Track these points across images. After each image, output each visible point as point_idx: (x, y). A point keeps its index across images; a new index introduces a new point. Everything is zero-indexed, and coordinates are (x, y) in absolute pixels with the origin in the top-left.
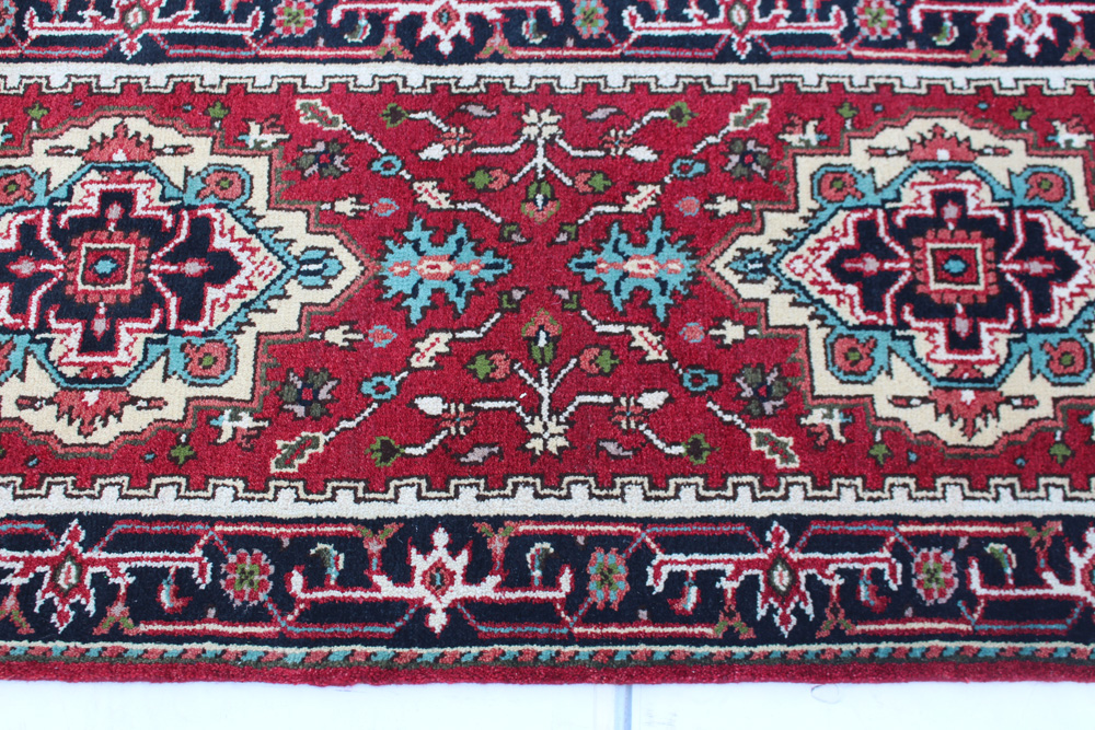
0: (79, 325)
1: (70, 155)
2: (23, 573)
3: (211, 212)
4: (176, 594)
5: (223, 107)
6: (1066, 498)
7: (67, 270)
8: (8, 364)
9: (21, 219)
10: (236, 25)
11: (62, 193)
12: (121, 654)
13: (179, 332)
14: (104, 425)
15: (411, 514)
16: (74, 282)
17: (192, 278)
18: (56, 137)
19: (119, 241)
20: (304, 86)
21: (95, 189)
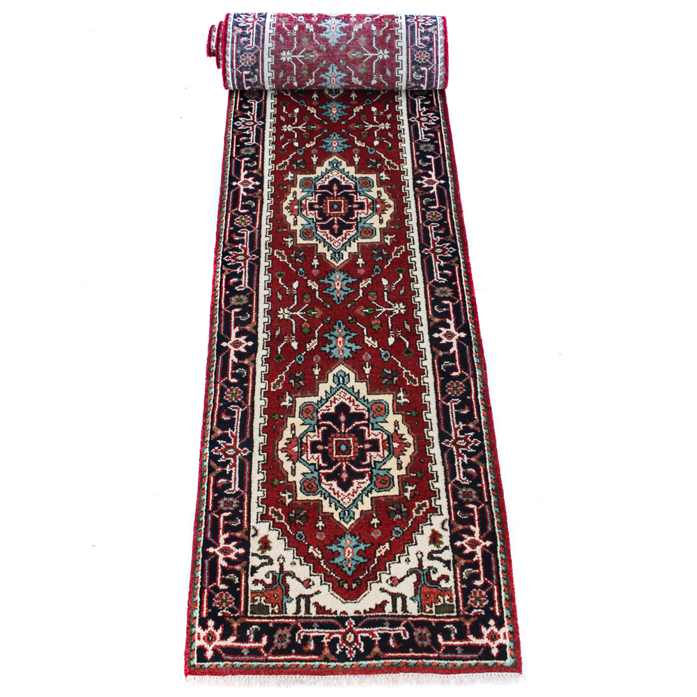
0: (368, 453)
1: (295, 467)
2: (463, 457)
3: (319, 415)
4: (464, 409)
5: (275, 415)
6: (408, 186)
7: (345, 461)
8: (385, 475)
9: (324, 481)
10: (237, 415)
11: (312, 467)
12: (486, 423)
13: (369, 420)
14: (406, 439)
15: (429, 344)
16: (350, 458)
17: (346, 418)
18: (287, 473)
19: (333, 444)
20: (266, 389)
21: (310, 456)
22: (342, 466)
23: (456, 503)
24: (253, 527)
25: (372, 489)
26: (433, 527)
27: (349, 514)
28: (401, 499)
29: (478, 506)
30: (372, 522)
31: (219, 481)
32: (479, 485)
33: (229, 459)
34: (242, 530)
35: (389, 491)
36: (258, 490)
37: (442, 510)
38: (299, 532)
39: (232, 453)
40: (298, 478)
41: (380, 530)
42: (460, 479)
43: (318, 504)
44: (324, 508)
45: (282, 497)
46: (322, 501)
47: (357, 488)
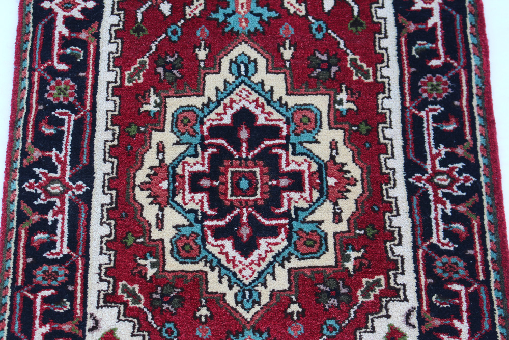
22: (240, 215)
23: (430, 281)
24: (92, 315)
25: (290, 254)
26: (390, 321)
27: (251, 296)
28: (338, 273)
29: (467, 288)
30: (289, 311)
31: (36, 237)
32: (471, 252)
33: (52, 200)
34: (73, 320)
35: (318, 258)
36: (101, 253)
37: (407, 293)
38: (168, 325)
39: (57, 191)
40: (167, 234)
41: (304, 324)
42: (439, 241)
43: (200, 279)
44: (210, 285)
45: (139, 264)
46: (206, 273)
47: (266, 252)
